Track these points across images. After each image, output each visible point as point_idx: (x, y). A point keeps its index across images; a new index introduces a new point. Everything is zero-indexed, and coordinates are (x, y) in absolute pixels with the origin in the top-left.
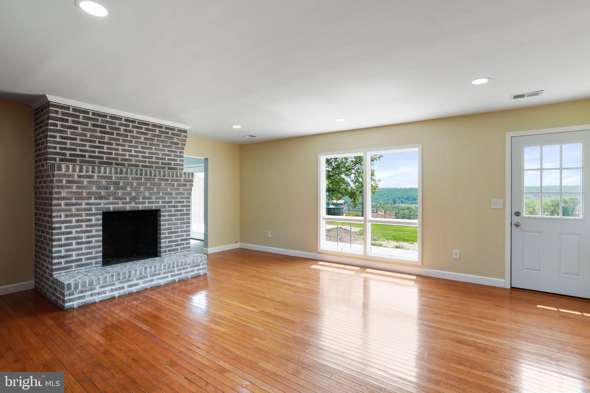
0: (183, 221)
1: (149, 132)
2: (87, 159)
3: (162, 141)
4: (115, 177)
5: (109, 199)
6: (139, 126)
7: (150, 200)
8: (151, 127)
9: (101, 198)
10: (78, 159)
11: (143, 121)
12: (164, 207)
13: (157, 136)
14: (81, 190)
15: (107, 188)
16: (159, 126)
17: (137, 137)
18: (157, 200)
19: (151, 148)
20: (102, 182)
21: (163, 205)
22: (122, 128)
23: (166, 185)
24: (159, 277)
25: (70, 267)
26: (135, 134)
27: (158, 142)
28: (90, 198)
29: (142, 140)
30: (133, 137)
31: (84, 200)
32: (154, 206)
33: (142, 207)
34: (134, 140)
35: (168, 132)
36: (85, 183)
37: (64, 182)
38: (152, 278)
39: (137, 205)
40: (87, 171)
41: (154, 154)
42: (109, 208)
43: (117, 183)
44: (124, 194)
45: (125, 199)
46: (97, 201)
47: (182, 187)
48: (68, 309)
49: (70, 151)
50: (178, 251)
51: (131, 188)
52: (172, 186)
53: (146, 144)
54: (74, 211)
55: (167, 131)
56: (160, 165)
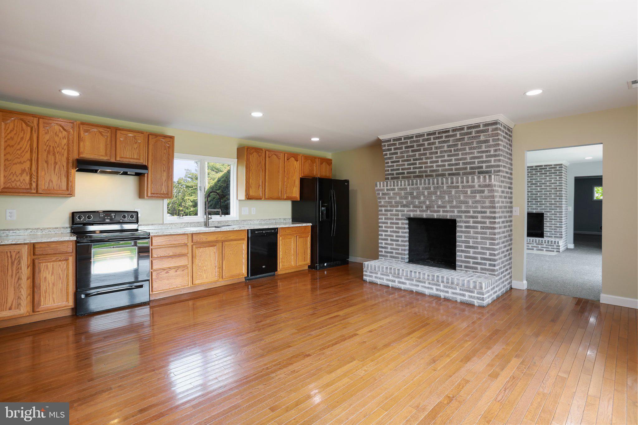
0: (486, 236)
1: (451, 139)
2: (406, 175)
3: (467, 144)
4: (409, 188)
5: (410, 207)
6: (440, 135)
7: (445, 209)
8: (451, 133)
9: (404, 206)
10: (401, 176)
11: (443, 129)
12: (461, 217)
13: (459, 140)
14: (391, 200)
15: (406, 198)
16: (459, 129)
17: (440, 146)
18: (452, 209)
19: (457, 154)
20: (402, 193)
21: (459, 214)
22: (426, 143)
23: (456, 192)
24: (423, 285)
25: (387, 256)
26: (437, 145)
27: (461, 146)
28: (397, 206)
29: (446, 149)
30: (436, 148)
31: (394, 207)
32: (449, 216)
33: (437, 215)
34: (439, 151)
35: (471, 132)
36: (391, 194)
37: (381, 195)
38: (418, 283)
39: (432, 214)
40: (391, 186)
41: (461, 159)
42: (410, 215)
43: (411, 194)
44: (420, 203)
45: (422, 207)
46: (402, 209)
47: (479, 194)
48: (364, 281)
49: (396, 171)
50: (477, 271)
51: (424, 197)
52: (464, 194)
53: (451, 151)
54: (389, 216)
55: (469, 131)
56: (468, 170)
